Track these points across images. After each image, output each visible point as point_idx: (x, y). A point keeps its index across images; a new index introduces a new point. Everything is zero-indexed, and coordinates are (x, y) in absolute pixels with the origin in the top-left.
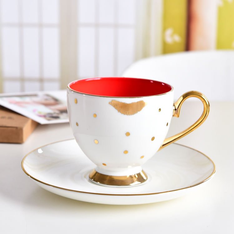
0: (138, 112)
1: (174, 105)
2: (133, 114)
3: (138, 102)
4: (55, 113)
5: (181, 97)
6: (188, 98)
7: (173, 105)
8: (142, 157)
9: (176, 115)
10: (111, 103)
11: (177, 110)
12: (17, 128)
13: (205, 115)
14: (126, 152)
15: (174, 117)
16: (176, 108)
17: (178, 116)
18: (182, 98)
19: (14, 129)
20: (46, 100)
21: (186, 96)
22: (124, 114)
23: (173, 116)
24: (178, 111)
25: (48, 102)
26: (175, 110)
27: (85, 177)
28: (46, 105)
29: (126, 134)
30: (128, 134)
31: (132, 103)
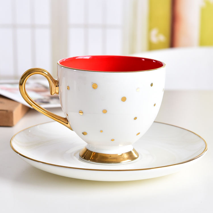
4: (45, 99)
12: (7, 111)
19: (5, 112)
20: (37, 87)
25: (38, 89)
27: (75, 155)
28: (37, 91)
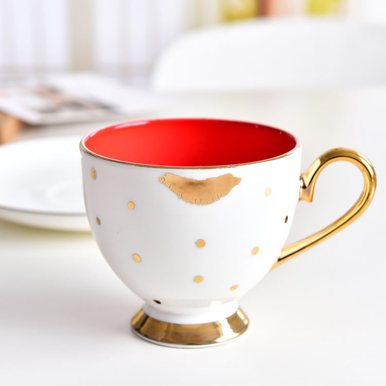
0: (222, 198)
1: (301, 178)
2: (211, 203)
3: (219, 178)
5: (317, 159)
6: (329, 163)
7: (299, 179)
8: (234, 287)
9: (306, 197)
10: (162, 180)
11: (307, 189)
13: (366, 199)
14: (198, 279)
15: (302, 202)
16: (307, 184)
17: (311, 200)
18: (318, 163)
21: (327, 158)
22: (191, 203)
23: (300, 199)
24: (309, 191)
26: (304, 187)
29: (196, 243)
30: (201, 243)
31: (207, 180)
